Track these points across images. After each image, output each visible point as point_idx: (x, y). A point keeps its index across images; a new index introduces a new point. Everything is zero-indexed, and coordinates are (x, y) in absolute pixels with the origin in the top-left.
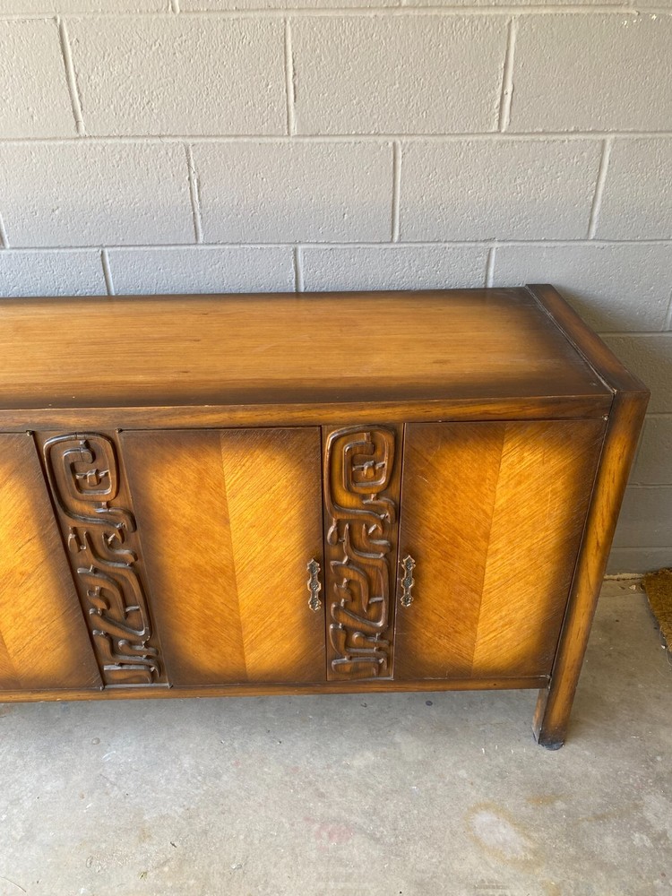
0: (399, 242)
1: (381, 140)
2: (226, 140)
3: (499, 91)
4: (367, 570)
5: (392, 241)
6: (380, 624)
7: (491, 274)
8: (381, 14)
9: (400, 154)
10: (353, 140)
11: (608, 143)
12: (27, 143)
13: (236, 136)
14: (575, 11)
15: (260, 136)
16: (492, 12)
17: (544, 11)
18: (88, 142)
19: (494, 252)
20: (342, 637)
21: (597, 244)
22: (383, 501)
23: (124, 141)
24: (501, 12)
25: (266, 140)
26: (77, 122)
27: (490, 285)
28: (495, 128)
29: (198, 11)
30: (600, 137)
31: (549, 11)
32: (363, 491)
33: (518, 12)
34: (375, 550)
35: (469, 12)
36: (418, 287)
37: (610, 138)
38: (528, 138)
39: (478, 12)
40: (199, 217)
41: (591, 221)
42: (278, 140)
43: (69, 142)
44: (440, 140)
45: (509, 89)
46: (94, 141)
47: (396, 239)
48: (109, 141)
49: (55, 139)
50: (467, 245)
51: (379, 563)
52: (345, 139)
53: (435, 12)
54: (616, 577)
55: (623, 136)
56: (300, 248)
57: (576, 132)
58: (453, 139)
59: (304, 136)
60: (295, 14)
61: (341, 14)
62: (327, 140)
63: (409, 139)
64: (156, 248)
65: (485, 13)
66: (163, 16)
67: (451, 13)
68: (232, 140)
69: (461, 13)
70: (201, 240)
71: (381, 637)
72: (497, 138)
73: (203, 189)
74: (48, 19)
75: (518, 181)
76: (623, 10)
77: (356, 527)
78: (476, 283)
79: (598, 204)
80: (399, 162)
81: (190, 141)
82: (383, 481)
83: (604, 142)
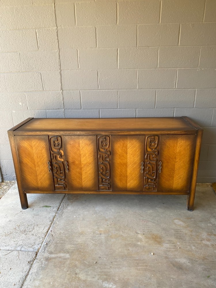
0: (156, 108)
1: (153, 90)
2: (125, 90)
3: (175, 81)
4: (152, 165)
5: (155, 108)
6: (154, 177)
7: (174, 114)
8: (154, 69)
9: (157, 92)
10: (148, 90)
11: (196, 91)
12: (89, 90)
13: (127, 89)
14: (188, 68)
15: (131, 89)
16: (174, 69)
17: (183, 69)
18: (100, 90)
19: (175, 110)
20: (147, 180)
21: (195, 109)
22: (156, 150)
23: (106, 90)
24: (175, 69)
25: (132, 90)
26: (98, 87)
27: (174, 116)
28: (175, 88)
29: (122, 69)
30: (195, 89)
31: (183, 68)
32: (152, 148)
33: (178, 69)
34: (154, 161)
35: (169, 69)
36: (160, 117)
37: (196, 90)
38: (181, 89)
39: (171, 69)
40: (118, 104)
41: (194, 104)
42: (134, 90)
43: (96, 90)
44: (164, 90)
45: (177, 81)
46: (101, 90)
47: (156, 107)
48: (103, 90)
49: (94, 90)
50: (170, 109)
51: (155, 163)
52: (147, 90)
53: (163, 69)
54: (206, 184)
55: (199, 89)
56: (137, 109)
57: (190, 88)
58: (167, 90)
59: (139, 89)
60: (139, 69)
61: (147, 69)
62: (143, 90)
63: (159, 90)
64: (110, 109)
65: (172, 69)
66: (116, 70)
67: (166, 69)
68: (126, 90)
69: (168, 69)
70: (118, 108)
71: (154, 181)
72: (175, 89)
73: (120, 99)
74: (96, 70)
75: (179, 97)
76: (197, 68)
77: (150, 155)
78: (172, 116)
79: (195, 101)
80: (157, 94)
81: (118, 90)
82: (156, 146)
83: (195, 90)
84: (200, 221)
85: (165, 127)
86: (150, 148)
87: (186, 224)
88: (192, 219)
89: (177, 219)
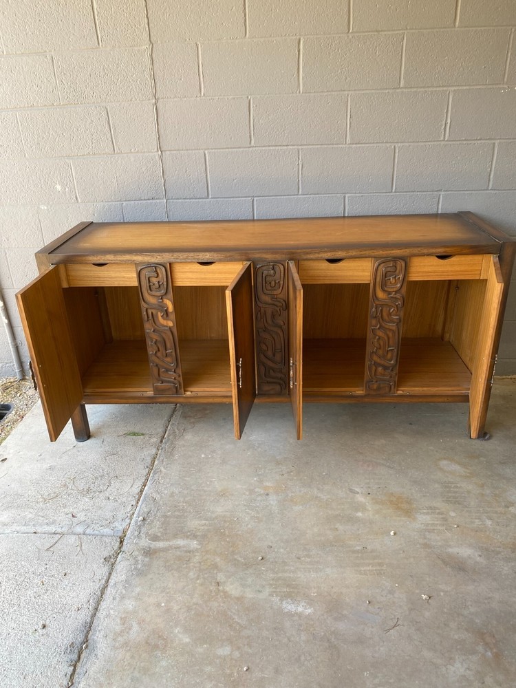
0: (395, 192)
1: (388, 145)
2: (317, 147)
3: (444, 122)
4: (388, 333)
5: (392, 192)
6: (392, 362)
7: (440, 207)
8: (391, 91)
9: (397, 151)
10: (375, 145)
11: (496, 144)
12: (227, 150)
13: (321, 145)
14: (478, 87)
15: (333, 144)
16: (441, 89)
17: (465, 88)
18: (254, 149)
19: (441, 196)
20: (374, 368)
21: (493, 192)
22: (398, 296)
23: (270, 148)
24: (445, 89)
25: (335, 146)
26: (251, 140)
27: (440, 212)
28: (442, 138)
29: (310, 93)
30: (493, 141)
31: (468, 87)
32: (390, 290)
33: (453, 89)
34: (392, 321)
35: (431, 89)
36: (404, 213)
37: (497, 142)
38: (458, 142)
39: (435, 89)
40: (300, 182)
41: (489, 181)
42: (341, 146)
43: (245, 149)
44: (416, 144)
45: (449, 121)
46: (257, 148)
47: (394, 191)
48: (264, 148)
49: (239, 148)
50: (429, 193)
51: (394, 328)
52: (372, 145)
53: (415, 90)
54: (510, 377)
55: (503, 141)
56: (347, 195)
57: (480, 139)
58: (422, 144)
59: (353, 144)
60: (353, 92)
61: (373, 91)
62: (363, 145)
63: (402, 144)
64: (278, 197)
65: (438, 89)
66: (294, 95)
67: (422, 89)
68: (319, 146)
69: (426, 89)
70: (300, 192)
71: (392, 370)
72: (443, 143)
73: (304, 169)
74: (244, 97)
75: (454, 162)
76: (501, 86)
77: (384, 309)
78: (433, 211)
79: (493, 173)
80: (397, 155)
81: (300, 147)
82: (399, 285)
83: (494, 143)
84: (501, 463)
85: (421, 238)
86: (383, 290)
87: (467, 469)
88: (482, 459)
89: (445, 459)
